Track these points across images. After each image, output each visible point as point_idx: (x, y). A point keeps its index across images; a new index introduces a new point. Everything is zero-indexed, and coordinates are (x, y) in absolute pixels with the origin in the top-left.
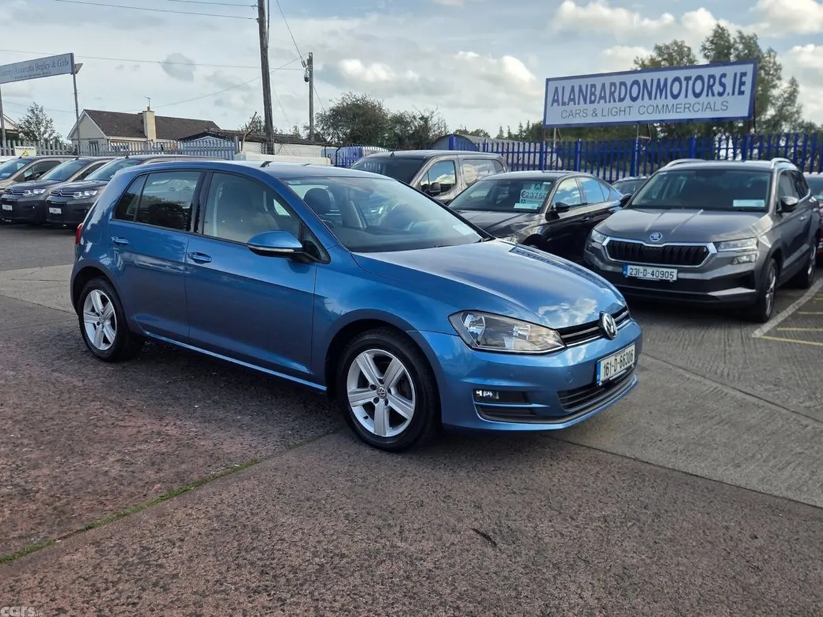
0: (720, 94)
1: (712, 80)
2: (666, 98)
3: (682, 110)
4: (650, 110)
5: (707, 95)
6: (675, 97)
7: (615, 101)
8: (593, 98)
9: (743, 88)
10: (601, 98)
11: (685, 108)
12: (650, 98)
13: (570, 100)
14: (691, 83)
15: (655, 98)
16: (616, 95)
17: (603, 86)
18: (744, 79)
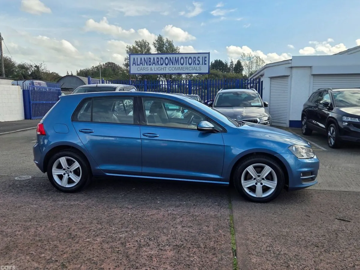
0: (198, 64)
1: (195, 59)
2: (179, 65)
3: (185, 69)
4: (173, 69)
5: (194, 64)
6: (182, 64)
7: (159, 65)
8: (150, 63)
9: (206, 62)
10: (153, 63)
11: (186, 69)
12: (173, 65)
13: (140, 63)
14: (187, 59)
15: (175, 65)
16: (159, 62)
17: (154, 58)
18: (206, 59)
